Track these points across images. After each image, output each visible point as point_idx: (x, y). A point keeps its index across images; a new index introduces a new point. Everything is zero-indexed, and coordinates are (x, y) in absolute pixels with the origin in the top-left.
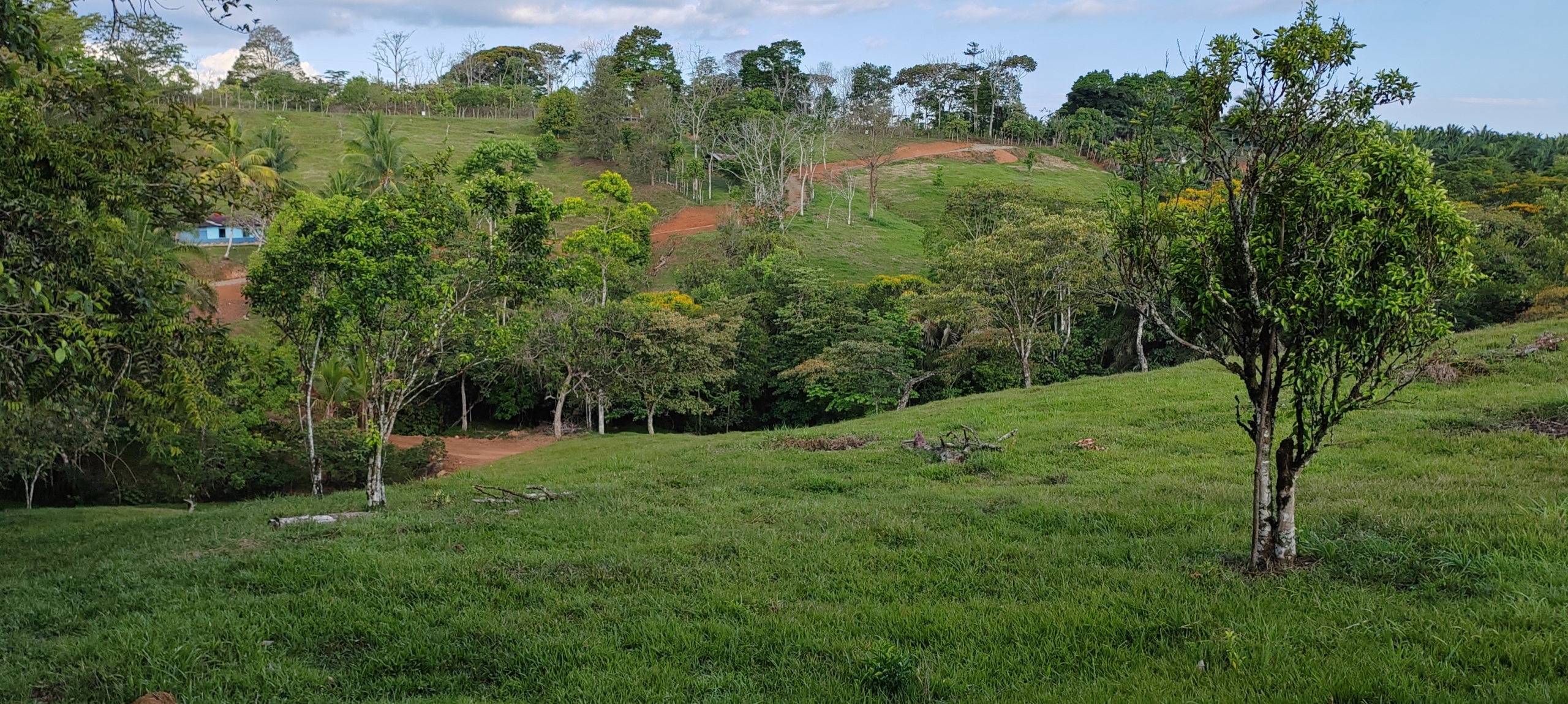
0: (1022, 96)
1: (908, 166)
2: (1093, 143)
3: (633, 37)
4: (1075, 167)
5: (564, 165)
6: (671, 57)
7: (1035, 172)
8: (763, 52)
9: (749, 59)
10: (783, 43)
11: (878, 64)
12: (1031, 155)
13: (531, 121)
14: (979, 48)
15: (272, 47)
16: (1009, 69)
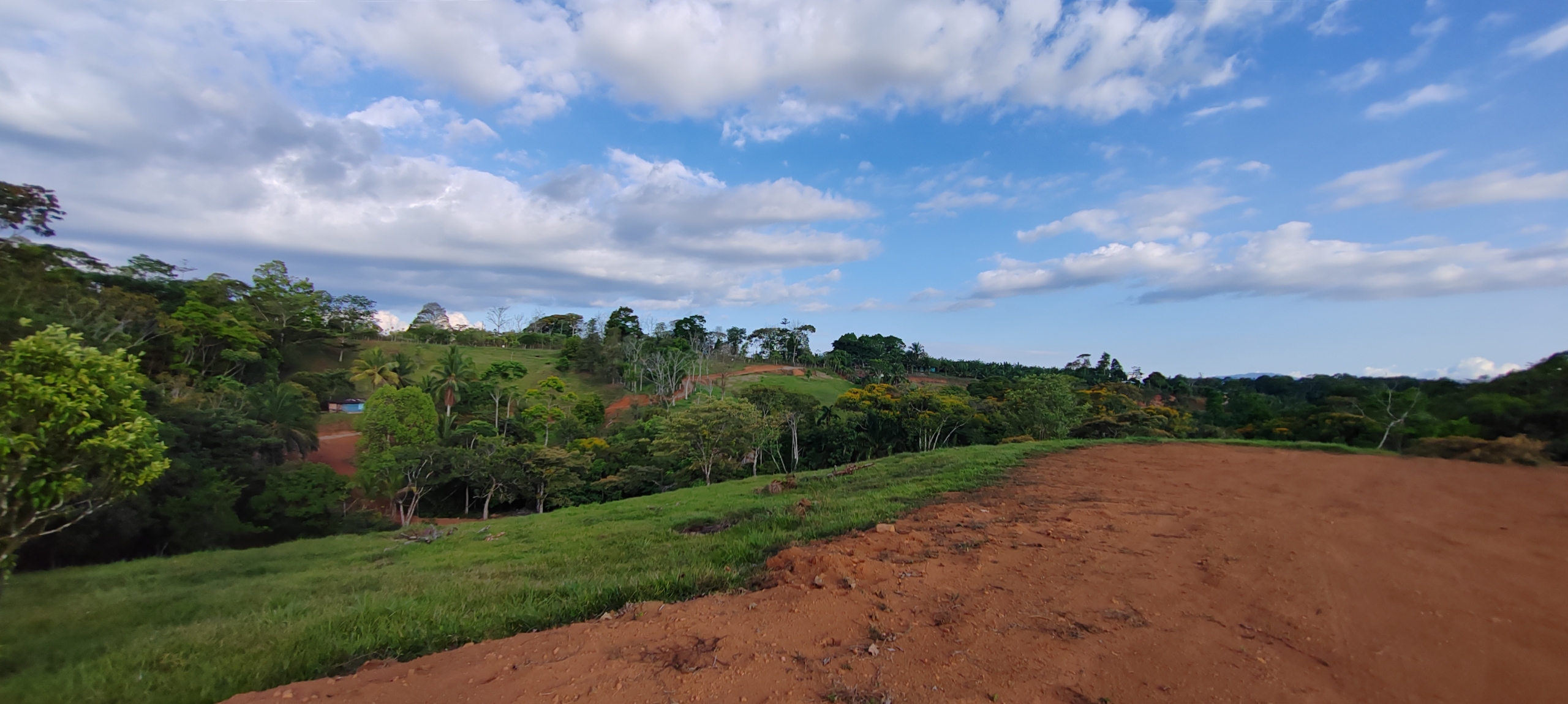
0: (809, 343)
1: (750, 376)
2: (841, 366)
3: (619, 312)
4: (832, 378)
5: (571, 373)
6: (637, 322)
7: (811, 380)
8: (686, 321)
9: (679, 324)
10: (696, 316)
11: (740, 327)
12: (809, 372)
13: (559, 351)
14: (788, 321)
15: (435, 313)
16: (803, 331)
